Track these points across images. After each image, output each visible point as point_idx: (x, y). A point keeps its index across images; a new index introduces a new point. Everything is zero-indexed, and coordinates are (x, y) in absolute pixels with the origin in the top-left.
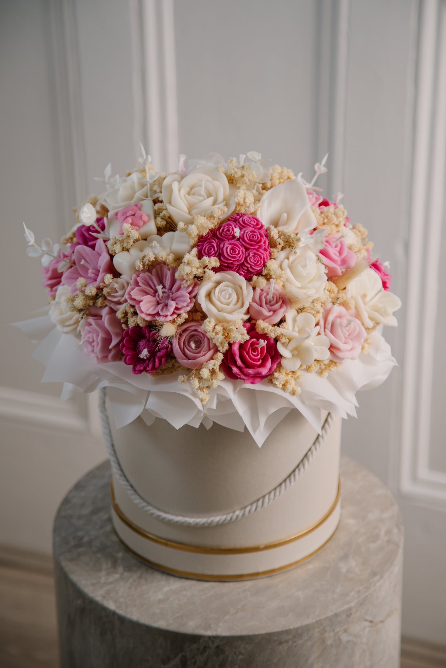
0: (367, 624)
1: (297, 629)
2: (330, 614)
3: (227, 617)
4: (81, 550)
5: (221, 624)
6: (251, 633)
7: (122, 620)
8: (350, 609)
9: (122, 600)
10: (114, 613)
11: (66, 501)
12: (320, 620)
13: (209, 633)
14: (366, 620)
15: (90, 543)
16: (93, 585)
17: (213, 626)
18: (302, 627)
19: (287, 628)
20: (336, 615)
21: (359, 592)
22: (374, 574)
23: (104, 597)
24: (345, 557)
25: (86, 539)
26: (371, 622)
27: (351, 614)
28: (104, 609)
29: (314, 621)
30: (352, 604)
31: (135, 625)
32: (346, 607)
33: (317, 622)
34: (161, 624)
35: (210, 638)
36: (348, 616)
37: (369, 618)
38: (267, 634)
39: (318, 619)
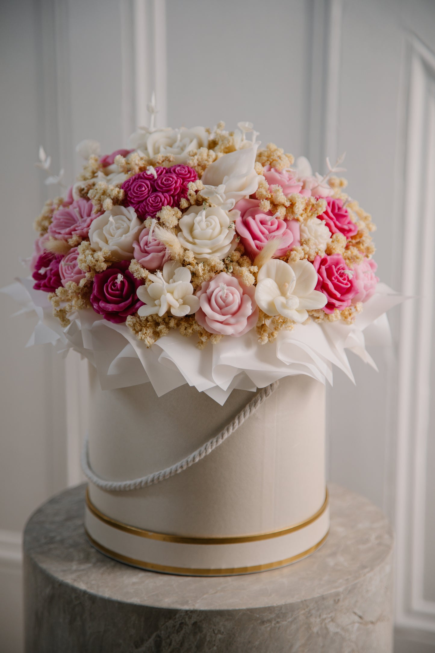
0: (357, 619)
1: (281, 607)
2: (316, 595)
3: (205, 596)
4: (52, 546)
5: (198, 601)
6: (231, 608)
7: (93, 598)
8: (337, 594)
9: (93, 582)
10: (85, 593)
11: (39, 511)
12: (305, 601)
13: (186, 607)
14: (355, 613)
15: (62, 541)
16: (64, 571)
17: (190, 602)
18: (286, 605)
19: (270, 605)
20: (323, 598)
21: (347, 580)
22: (364, 567)
23: (75, 580)
24: (333, 554)
25: (58, 538)
26: (360, 617)
27: (339, 600)
28: (74, 590)
29: (299, 600)
30: (341, 589)
31: (108, 603)
32: (333, 591)
33: (302, 602)
34: (136, 600)
35: (187, 611)
36: (337, 602)
37: (360, 613)
38: (248, 610)
39: (303, 599)
